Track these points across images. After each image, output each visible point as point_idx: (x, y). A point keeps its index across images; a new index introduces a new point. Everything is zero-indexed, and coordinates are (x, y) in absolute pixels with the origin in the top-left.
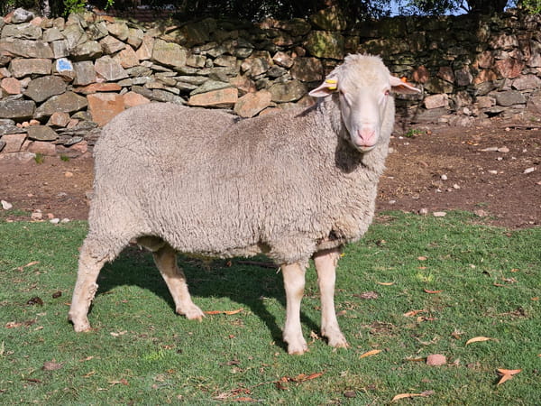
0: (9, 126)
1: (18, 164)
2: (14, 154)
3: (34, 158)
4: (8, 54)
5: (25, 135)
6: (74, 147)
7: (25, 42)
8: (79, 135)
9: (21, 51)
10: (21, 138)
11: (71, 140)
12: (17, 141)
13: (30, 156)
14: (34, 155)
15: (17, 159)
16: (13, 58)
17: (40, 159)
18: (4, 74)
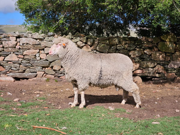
0: (39, 69)
1: (41, 81)
2: (40, 78)
3: (46, 80)
4: (44, 46)
5: (44, 72)
6: (60, 77)
7: (50, 42)
8: (63, 74)
9: (48, 45)
10: (43, 73)
11: (60, 75)
12: (41, 74)
13: (45, 79)
14: (46, 79)
15: (40, 80)
16: (45, 47)
17: (48, 80)
18: (42, 52)
